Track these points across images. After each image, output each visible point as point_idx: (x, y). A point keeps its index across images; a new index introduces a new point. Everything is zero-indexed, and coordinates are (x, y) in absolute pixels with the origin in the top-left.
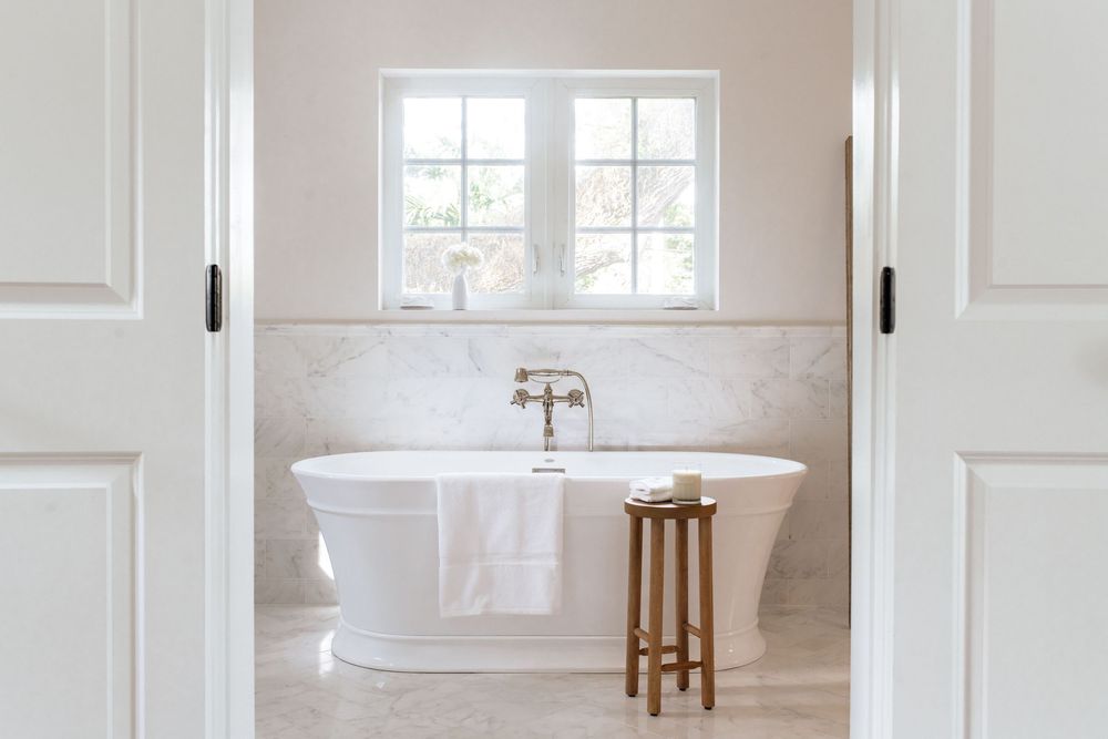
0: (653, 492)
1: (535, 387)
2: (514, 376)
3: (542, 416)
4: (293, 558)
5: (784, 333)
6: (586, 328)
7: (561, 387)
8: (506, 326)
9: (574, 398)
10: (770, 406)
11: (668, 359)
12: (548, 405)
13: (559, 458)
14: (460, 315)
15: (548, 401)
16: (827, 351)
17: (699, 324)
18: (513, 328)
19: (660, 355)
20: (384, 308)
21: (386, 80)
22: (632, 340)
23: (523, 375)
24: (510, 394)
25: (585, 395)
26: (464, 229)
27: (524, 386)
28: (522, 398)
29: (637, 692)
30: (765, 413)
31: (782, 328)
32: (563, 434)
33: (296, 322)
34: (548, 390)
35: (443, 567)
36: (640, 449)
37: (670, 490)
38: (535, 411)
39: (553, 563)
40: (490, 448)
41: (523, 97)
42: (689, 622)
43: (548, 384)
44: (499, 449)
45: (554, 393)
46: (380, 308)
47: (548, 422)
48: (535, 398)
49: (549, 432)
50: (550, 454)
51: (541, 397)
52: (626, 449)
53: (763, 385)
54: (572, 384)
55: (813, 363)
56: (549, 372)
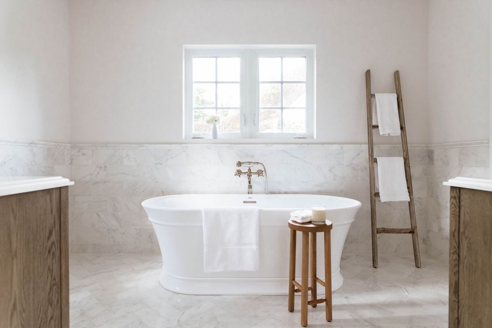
0: (303, 218)
1: (244, 169)
2: (236, 165)
3: (247, 180)
4: (150, 236)
5: (342, 147)
6: (264, 145)
7: (255, 169)
8: (233, 145)
9: (259, 173)
10: (336, 176)
11: (296, 157)
12: (249, 176)
13: (254, 197)
14: (215, 141)
15: (249, 174)
16: (359, 154)
17: (308, 144)
18: (235, 146)
19: (293, 156)
20: (185, 138)
21: (186, 51)
22: (282, 150)
23: (239, 164)
24: (234, 172)
25: (264, 172)
26: (216, 108)
27: (240, 168)
28: (239, 173)
29: (293, 310)
30: (334, 179)
31: (341, 145)
32: (255, 188)
33: (150, 143)
34: (250, 170)
35: (205, 250)
36: (286, 193)
37: (311, 217)
38: (244, 178)
39: (255, 247)
40: (227, 193)
41: (239, 57)
42: (317, 277)
43: (250, 167)
44: (230, 193)
45: (252, 171)
46: (184, 138)
47: (250, 183)
48: (245, 173)
49: (250, 187)
50: (250, 195)
51: (247, 173)
52: (280, 193)
53: (334, 168)
54: (259, 167)
55: (353, 159)
56: (249, 163)
